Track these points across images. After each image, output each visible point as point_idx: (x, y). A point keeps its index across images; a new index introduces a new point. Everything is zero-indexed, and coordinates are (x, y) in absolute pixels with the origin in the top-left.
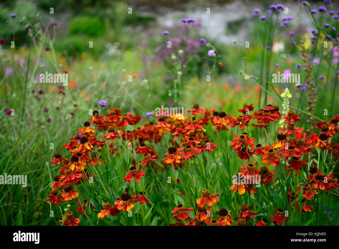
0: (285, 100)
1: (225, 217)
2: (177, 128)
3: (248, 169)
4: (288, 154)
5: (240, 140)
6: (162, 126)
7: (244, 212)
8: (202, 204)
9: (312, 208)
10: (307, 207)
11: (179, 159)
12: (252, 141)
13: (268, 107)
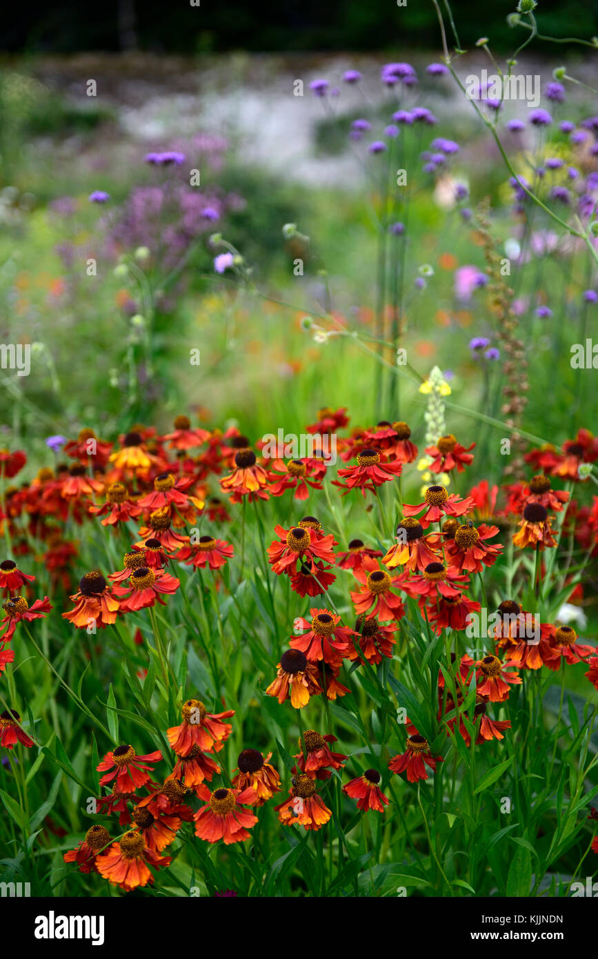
0: (434, 403)
1: (255, 774)
2: (116, 505)
3: (319, 629)
4: (426, 588)
5: (291, 542)
6: (80, 491)
7: (310, 755)
8: (183, 744)
9: (505, 726)
10: (492, 726)
11: (114, 612)
12: (326, 544)
13: (381, 429)
